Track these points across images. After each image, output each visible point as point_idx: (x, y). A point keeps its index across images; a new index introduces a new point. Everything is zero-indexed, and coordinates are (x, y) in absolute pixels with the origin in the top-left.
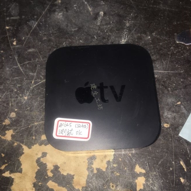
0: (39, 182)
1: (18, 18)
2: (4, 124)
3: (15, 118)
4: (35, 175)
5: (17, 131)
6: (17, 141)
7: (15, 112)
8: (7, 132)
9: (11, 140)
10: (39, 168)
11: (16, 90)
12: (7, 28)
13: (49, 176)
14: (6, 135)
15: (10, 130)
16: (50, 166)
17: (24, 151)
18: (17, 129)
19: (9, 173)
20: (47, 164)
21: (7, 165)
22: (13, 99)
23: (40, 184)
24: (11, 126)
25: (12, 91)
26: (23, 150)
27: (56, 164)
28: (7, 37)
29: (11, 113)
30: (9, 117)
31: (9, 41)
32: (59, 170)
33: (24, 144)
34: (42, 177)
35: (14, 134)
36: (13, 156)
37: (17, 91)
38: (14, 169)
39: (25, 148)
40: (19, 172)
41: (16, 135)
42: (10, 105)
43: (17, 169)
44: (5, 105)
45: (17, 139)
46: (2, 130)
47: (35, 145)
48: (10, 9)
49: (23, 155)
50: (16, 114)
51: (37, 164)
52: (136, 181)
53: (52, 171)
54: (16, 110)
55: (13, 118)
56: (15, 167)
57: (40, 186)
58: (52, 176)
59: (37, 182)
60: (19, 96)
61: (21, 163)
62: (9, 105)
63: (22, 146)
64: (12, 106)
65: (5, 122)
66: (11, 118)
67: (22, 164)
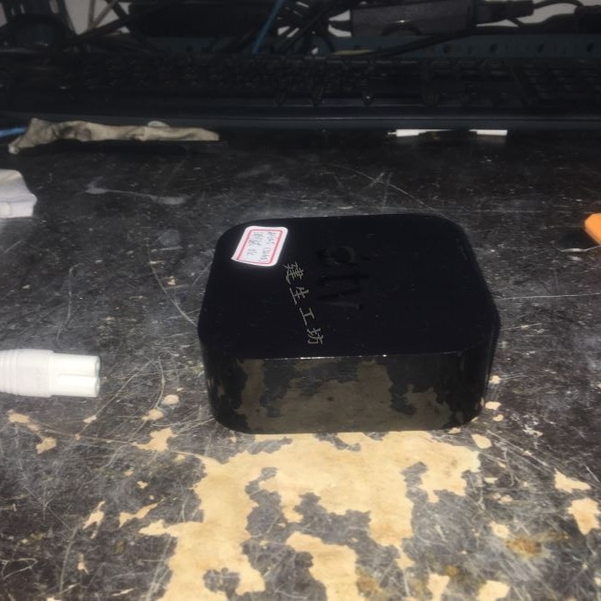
0: (261, 538)
1: (179, 247)
2: (145, 418)
3: (177, 404)
4: (245, 523)
5: (182, 430)
6: (183, 450)
7: (176, 393)
8: (153, 434)
9: (166, 450)
10: (256, 505)
11: (177, 355)
12: (152, 263)
13: (290, 521)
14: (152, 442)
15: (163, 430)
16: (289, 499)
17: (205, 471)
18: (183, 426)
19: (161, 526)
20: (281, 493)
21: (155, 505)
22: (171, 371)
23: (263, 543)
24: (165, 422)
25: (168, 357)
26: (203, 467)
27: (307, 491)
28: (153, 275)
29: (165, 396)
30: (159, 405)
31: (159, 280)
32: (320, 503)
33: (206, 454)
34: (268, 526)
35: (174, 436)
36: (174, 484)
37: (181, 356)
38: (179, 514)
39: (209, 464)
40: (194, 520)
41: (182, 439)
42: (163, 381)
43: (186, 514)
44: (150, 383)
45: (186, 446)
46: (140, 431)
47: (239, 455)
48: (160, 238)
49: (204, 480)
50: (180, 397)
51: (248, 497)
52: (571, 510)
53: (297, 509)
54: (179, 389)
55: (172, 405)
56: (180, 509)
57: (265, 548)
58: (298, 522)
59: (255, 539)
60: (188, 364)
61: (200, 497)
62: (160, 382)
63: (198, 461)
64: (167, 383)
65: (148, 415)
66: (165, 407)
67: (203, 500)
